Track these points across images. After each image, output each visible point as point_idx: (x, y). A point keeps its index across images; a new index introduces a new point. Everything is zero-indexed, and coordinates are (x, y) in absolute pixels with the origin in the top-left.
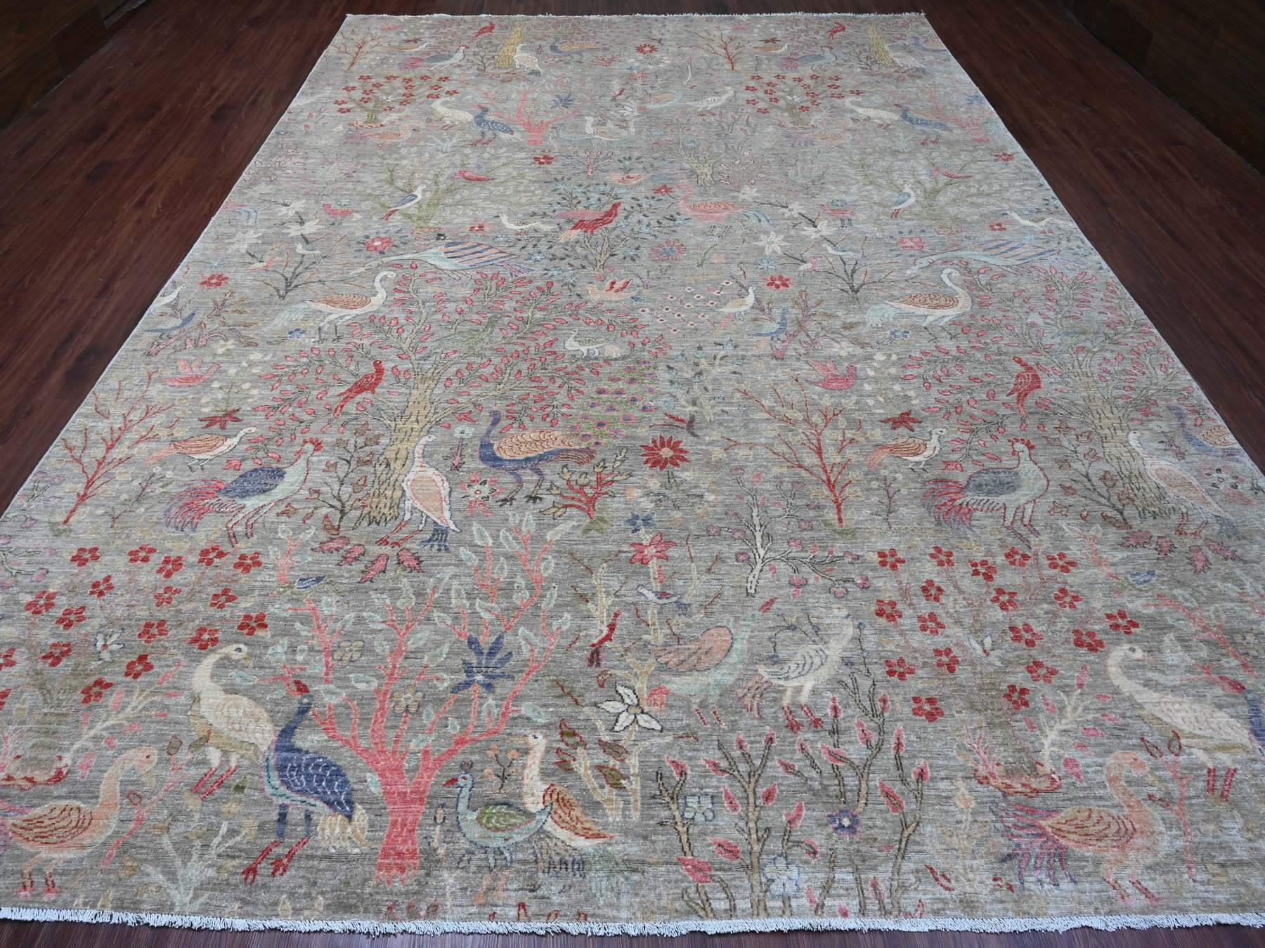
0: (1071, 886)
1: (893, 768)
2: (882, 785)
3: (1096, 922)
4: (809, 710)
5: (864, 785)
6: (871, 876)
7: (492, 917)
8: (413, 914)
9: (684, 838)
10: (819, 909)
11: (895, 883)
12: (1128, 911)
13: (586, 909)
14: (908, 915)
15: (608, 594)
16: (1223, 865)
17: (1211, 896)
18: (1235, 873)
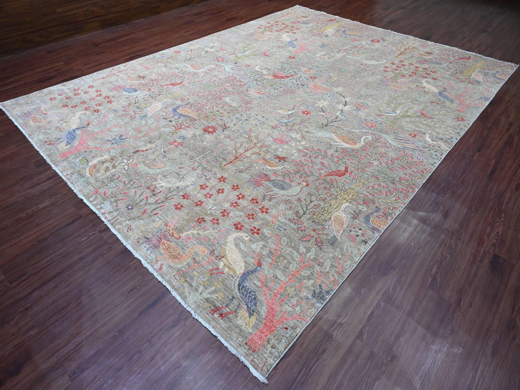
0: (150, 253)
1: (153, 208)
2: (147, 209)
3: (143, 262)
4: (155, 187)
5: (143, 206)
6: (119, 218)
7: (62, 173)
8: (54, 164)
9: (102, 186)
10: (103, 214)
11: (121, 222)
12: (152, 266)
13: (74, 183)
14: (115, 228)
15: (156, 145)
16: (186, 281)
17: (173, 281)
18: (186, 285)
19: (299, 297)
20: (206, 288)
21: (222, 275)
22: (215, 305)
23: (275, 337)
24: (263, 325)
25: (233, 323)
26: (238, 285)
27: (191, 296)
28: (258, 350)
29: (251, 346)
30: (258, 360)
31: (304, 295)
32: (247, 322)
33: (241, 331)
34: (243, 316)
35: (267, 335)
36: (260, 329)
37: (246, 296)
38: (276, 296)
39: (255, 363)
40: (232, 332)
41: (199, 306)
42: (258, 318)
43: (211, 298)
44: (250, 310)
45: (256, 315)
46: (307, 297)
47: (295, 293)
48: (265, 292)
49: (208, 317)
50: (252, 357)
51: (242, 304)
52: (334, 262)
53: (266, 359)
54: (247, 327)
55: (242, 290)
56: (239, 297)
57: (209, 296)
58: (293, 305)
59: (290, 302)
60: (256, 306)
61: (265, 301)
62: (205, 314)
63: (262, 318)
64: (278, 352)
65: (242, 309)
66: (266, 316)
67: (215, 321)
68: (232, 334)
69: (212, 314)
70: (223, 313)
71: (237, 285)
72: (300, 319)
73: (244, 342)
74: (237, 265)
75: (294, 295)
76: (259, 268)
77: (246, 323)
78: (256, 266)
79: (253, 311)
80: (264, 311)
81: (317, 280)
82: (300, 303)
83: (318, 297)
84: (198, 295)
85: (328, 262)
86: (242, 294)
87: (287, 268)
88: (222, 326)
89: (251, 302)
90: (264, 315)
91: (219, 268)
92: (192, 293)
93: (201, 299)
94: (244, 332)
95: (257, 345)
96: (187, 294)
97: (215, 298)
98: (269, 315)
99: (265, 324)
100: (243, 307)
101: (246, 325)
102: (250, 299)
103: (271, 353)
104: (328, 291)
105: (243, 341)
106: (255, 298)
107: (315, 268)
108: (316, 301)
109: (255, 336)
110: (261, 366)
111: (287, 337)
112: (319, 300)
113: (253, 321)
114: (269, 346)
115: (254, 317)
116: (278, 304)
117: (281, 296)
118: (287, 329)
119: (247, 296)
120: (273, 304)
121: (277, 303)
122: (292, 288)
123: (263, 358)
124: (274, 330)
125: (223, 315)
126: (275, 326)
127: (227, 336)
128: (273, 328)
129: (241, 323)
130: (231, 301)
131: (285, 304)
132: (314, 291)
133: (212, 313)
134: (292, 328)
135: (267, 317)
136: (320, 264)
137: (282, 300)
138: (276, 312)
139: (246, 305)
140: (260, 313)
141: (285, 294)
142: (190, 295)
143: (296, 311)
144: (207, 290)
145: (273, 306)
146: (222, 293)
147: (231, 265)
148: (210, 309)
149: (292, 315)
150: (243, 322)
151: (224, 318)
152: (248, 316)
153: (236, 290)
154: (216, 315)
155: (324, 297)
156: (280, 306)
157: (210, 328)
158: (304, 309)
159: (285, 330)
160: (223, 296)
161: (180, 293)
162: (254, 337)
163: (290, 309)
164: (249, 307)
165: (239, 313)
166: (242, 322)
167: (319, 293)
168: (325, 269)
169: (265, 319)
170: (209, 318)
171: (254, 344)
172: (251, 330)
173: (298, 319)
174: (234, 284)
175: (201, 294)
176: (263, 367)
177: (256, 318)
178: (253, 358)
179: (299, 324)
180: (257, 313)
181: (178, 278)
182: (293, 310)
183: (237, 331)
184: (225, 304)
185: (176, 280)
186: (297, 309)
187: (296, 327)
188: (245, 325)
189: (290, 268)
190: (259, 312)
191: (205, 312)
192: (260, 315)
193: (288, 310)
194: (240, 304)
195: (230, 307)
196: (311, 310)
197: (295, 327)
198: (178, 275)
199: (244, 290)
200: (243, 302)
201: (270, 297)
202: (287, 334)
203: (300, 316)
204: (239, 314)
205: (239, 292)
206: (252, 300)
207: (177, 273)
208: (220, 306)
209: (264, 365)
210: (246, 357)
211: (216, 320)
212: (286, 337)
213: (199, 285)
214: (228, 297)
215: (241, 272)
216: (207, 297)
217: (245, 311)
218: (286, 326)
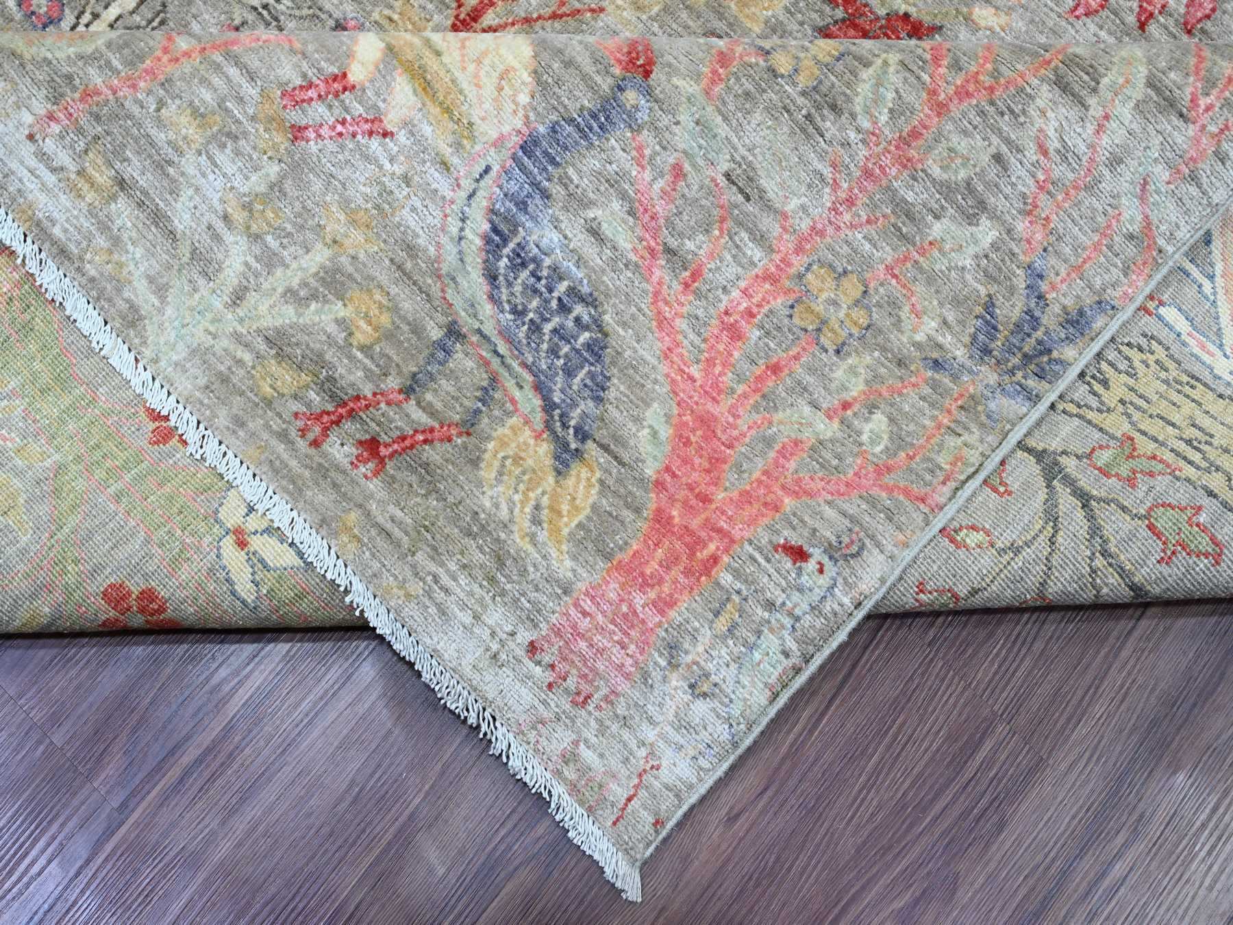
16: (121, 183)
17: (31, 185)
18: (123, 212)
19: (884, 349)
20: (271, 261)
21: (375, 144)
22: (331, 379)
23: (717, 614)
24: (643, 525)
25: (451, 499)
26: (488, 240)
27: (169, 311)
28: (606, 699)
29: (562, 667)
30: (601, 756)
31: (920, 337)
32: (545, 501)
33: (500, 562)
34: (517, 460)
35: (671, 604)
36: (625, 556)
37: (535, 328)
38: (735, 334)
39: (584, 770)
40: (442, 565)
41: (225, 380)
42: (610, 482)
43: (304, 329)
44: (565, 426)
45: (603, 458)
46: (935, 355)
47: (862, 318)
48: (667, 303)
49: (285, 456)
50: (569, 737)
51: (510, 384)
52: (1175, 64)
53: (652, 753)
54: (542, 536)
55: (510, 285)
56: (489, 329)
57: (288, 315)
58: (846, 406)
59: (825, 379)
60: (599, 400)
61: (663, 368)
62: (265, 436)
63: (641, 481)
64: (728, 720)
65: (509, 414)
66: (668, 469)
67: (335, 485)
68: (446, 580)
69: (315, 443)
70: (384, 438)
71: (478, 242)
72: (890, 490)
73: (524, 636)
74: (479, 62)
75: (855, 331)
76: (631, 97)
77: (537, 507)
78: (617, 71)
79: (582, 434)
80: (655, 434)
81: (1021, 226)
82: (892, 390)
83: (1010, 351)
84: (218, 304)
85: (1128, 62)
86: (514, 311)
87: (834, 107)
88: (380, 520)
89: (569, 373)
90: (650, 461)
91: (352, 78)
92: (178, 284)
93: (237, 337)
94: (523, 572)
95: (600, 666)
96: (142, 293)
97: (332, 328)
98: (686, 461)
99: (661, 519)
100: (513, 401)
101: (536, 521)
102: (566, 349)
103: (683, 724)
104: (1081, 313)
105: (513, 634)
106: (596, 350)
107: (1032, 111)
108: (993, 378)
109: (587, 605)
110: (618, 792)
111: (798, 612)
112: (1012, 372)
113: (580, 495)
114: (675, 680)
115: (584, 473)
116: (745, 396)
117: (768, 333)
118: (799, 554)
119: (548, 328)
120: (714, 391)
121: (740, 389)
122: (845, 282)
123: (633, 744)
124: (715, 560)
125: (383, 451)
126: (720, 531)
127: (408, 596)
128: (712, 547)
129: (504, 507)
130: (441, 355)
131: (790, 391)
132: (990, 305)
133: (311, 436)
134: (831, 551)
135: (674, 475)
136: (1070, 77)
137: (775, 369)
138: (730, 446)
139: (538, 387)
140: (624, 445)
141: (796, 320)
142: (163, 299)
143: (865, 438)
144: (279, 272)
145: (710, 406)
146: (377, 297)
147: (438, 54)
148: (296, 406)
149: (835, 462)
150: (517, 497)
151: (390, 466)
152: (549, 461)
153: (474, 282)
154: (340, 449)
155: (1049, 351)
156: (756, 407)
157: (298, 527)
158: (912, 427)
159: (789, 565)
160: (385, 320)
161: (92, 280)
162: (585, 614)
163: (827, 429)
164: (555, 406)
165: (489, 438)
166: (510, 501)
167: (1018, 326)
168: (1100, 129)
169: (659, 485)
170: (293, 463)
171: (585, 662)
172: (568, 563)
173: (875, 491)
174: (454, 231)
175: (238, 297)
176: (629, 800)
177: (601, 482)
178: (576, 743)
179: (878, 523)
180: (605, 448)
181: (63, 158)
182: (839, 435)
183: (478, 557)
184: (400, 373)
185: (54, 170)
186: (867, 428)
187: (862, 548)
188: (527, 524)
189: (858, 107)
190: (617, 439)
191: (267, 426)
192: (626, 459)
193: (807, 434)
194: (494, 380)
195: (429, 397)
196: (959, 441)
197: (854, 549)
198: (56, 128)
199: (525, 286)
200: (515, 365)
201: (697, 341)
202: (796, 596)
203: (889, 469)
204: (491, 446)
205: (491, 298)
206: (575, 361)
207: (51, 117)
208: (367, 391)
209: (636, 787)
210: (532, 736)
211: (340, 479)
212: (790, 614)
213: (219, 225)
214: (417, 330)
215: (506, 129)
216: (278, 322)
217: (528, 433)
218: (795, 540)
